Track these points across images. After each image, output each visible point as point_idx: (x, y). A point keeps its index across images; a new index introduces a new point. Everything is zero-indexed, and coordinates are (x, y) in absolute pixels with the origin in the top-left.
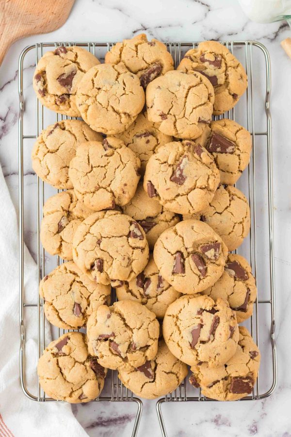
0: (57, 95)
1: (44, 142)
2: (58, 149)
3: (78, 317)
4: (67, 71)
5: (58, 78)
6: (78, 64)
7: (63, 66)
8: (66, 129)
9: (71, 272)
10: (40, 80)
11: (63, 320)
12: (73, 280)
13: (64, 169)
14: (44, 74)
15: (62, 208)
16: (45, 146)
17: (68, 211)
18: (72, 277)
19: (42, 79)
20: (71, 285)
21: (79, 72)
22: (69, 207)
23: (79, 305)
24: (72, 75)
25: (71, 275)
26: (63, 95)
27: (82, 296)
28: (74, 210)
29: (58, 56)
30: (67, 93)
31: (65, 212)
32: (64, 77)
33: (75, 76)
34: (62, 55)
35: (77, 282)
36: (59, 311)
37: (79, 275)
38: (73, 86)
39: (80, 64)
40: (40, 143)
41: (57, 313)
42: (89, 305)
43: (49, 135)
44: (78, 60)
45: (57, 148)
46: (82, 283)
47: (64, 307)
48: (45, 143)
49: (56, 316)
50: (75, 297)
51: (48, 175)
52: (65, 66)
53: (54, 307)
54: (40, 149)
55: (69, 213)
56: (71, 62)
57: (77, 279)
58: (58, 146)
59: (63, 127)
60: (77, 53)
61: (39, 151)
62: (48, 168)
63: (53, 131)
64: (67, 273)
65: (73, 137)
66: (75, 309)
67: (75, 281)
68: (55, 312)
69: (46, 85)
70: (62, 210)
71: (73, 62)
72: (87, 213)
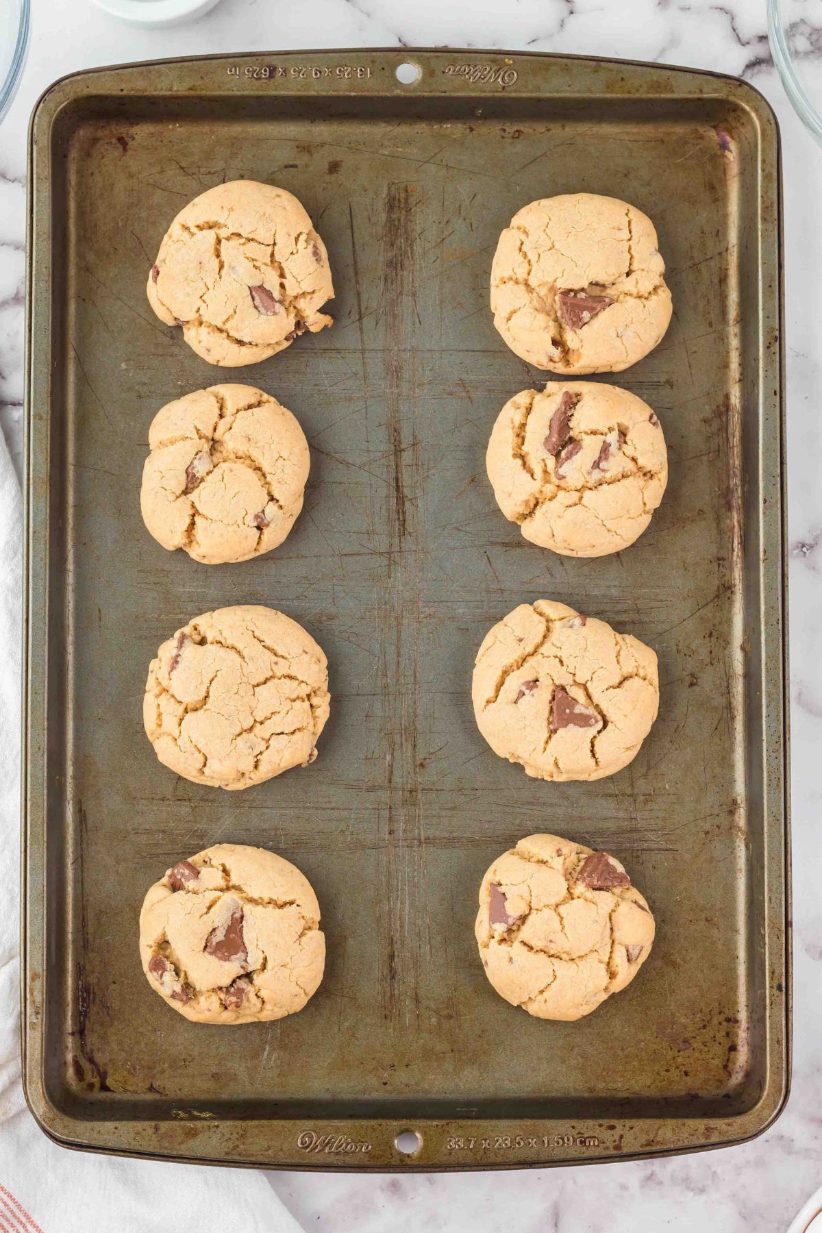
0: (220, 988)
1: (165, 690)
2: (206, 697)
3: (275, 314)
4: (220, 918)
5: (206, 947)
6: (238, 888)
7: (205, 910)
8: (209, 639)
9: (200, 228)
10: (164, 970)
11: (246, 340)
12: (213, 241)
13: (239, 739)
14: (165, 949)
15: (198, 431)
16: (172, 700)
17: (213, 439)
18: (210, 235)
19: (169, 966)
20: (218, 256)
21: (248, 909)
22: (215, 430)
23: (261, 288)
24: (236, 924)
25: (205, 232)
26: (234, 981)
27: (257, 264)
28: (227, 437)
29: (181, 892)
30: (242, 972)
31: (203, 440)
32: (220, 936)
33: (244, 923)
34: (191, 884)
35: (228, 239)
36: (224, 328)
37: (222, 221)
38: (249, 949)
39: (244, 888)
40: (157, 696)
41: (224, 335)
42: (282, 276)
43: (173, 668)
44: (234, 880)
45: (204, 694)
46: (239, 235)
47: (231, 312)
48: (171, 691)
49: (227, 342)
50: (241, 275)
51: (205, 765)
52: (209, 908)
53: (210, 326)
54: (162, 709)
55: (214, 445)
56: (219, 894)
57: (224, 233)
58: (204, 689)
59: (198, 638)
60: (223, 865)
61: (164, 717)
62: (200, 751)
63: (178, 655)
64: (193, 234)
65: (233, 654)
66: (257, 302)
67: (223, 241)
68: (218, 334)
69: (182, 975)
70: (196, 436)
71: (221, 890)
72: (260, 444)
